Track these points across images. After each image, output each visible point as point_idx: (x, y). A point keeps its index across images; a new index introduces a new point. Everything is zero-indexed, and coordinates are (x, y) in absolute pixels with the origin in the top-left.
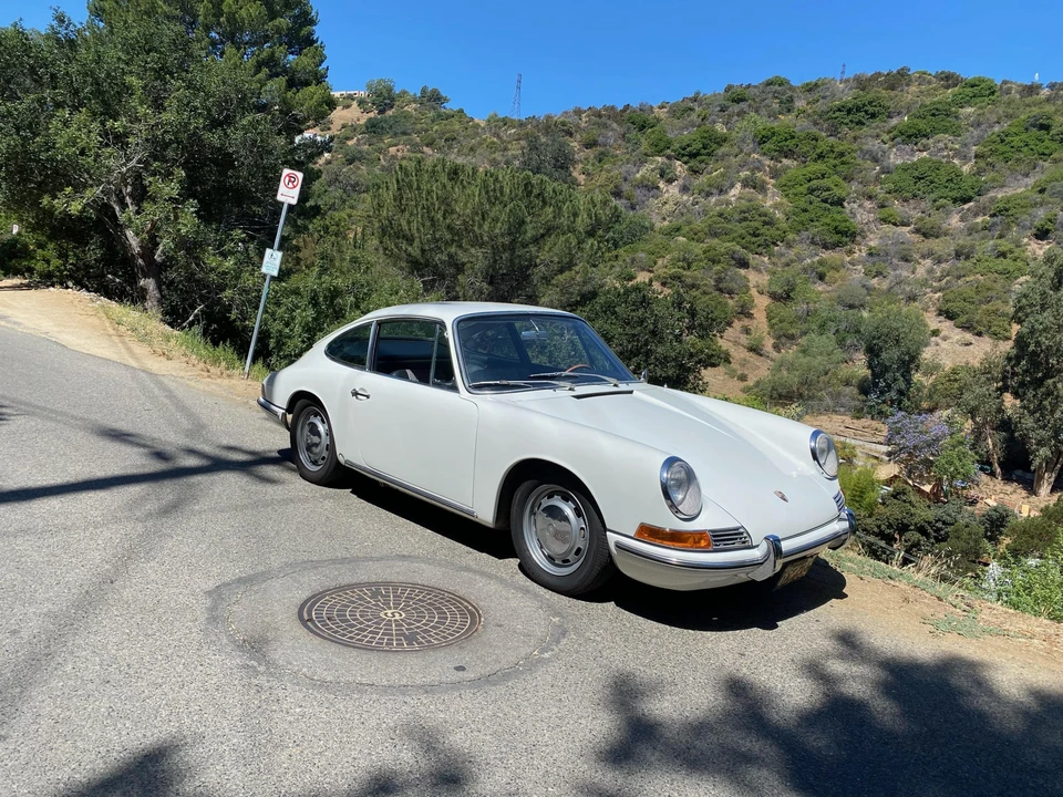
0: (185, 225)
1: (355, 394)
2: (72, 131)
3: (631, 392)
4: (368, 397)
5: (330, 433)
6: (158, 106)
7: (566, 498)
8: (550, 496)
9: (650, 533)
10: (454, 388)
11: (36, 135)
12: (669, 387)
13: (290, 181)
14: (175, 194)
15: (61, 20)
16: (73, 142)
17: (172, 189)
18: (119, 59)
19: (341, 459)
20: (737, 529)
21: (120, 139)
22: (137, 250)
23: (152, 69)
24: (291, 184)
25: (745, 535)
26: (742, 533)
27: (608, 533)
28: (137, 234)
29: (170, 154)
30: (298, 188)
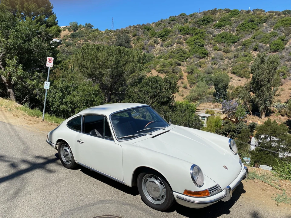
0: (19, 73)
1: (78, 141)
3: (169, 131)
4: (83, 143)
5: (71, 152)
6: (7, 37)
7: (156, 179)
8: (151, 178)
9: (188, 193)
10: (112, 140)
12: (179, 125)
13: (50, 60)
14: (15, 63)
17: (14, 62)
19: (76, 161)
20: (216, 186)
22: (5, 81)
23: (4, 27)
24: (50, 62)
25: (219, 187)
26: (218, 187)
27: (173, 192)
28: (5, 77)
29: (12, 51)
30: (52, 63)
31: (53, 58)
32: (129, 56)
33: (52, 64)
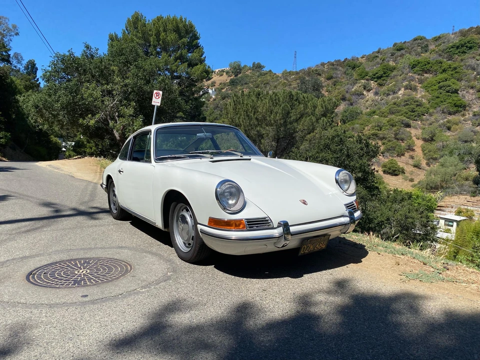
0: (136, 126)
1: (120, 171)
2: (91, 91)
3: (250, 159)
4: (123, 172)
6: (124, 77)
7: (187, 210)
8: (182, 210)
9: (215, 222)
10: (150, 161)
11: (77, 95)
13: (157, 95)
14: (131, 113)
15: (88, 47)
16: (91, 95)
17: (130, 111)
18: (109, 60)
19: (120, 205)
20: (265, 218)
21: (110, 93)
22: (118, 138)
23: (122, 62)
24: (157, 97)
26: (268, 220)
27: (198, 225)
28: (117, 131)
29: (131, 97)
30: (160, 98)
31: (161, 92)
32: (307, 105)
33: (160, 100)
